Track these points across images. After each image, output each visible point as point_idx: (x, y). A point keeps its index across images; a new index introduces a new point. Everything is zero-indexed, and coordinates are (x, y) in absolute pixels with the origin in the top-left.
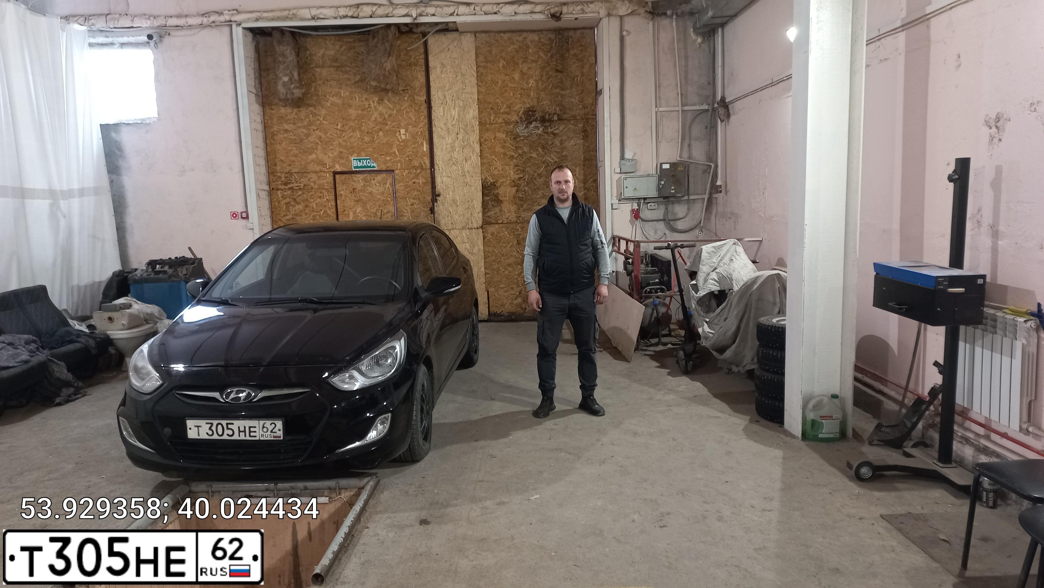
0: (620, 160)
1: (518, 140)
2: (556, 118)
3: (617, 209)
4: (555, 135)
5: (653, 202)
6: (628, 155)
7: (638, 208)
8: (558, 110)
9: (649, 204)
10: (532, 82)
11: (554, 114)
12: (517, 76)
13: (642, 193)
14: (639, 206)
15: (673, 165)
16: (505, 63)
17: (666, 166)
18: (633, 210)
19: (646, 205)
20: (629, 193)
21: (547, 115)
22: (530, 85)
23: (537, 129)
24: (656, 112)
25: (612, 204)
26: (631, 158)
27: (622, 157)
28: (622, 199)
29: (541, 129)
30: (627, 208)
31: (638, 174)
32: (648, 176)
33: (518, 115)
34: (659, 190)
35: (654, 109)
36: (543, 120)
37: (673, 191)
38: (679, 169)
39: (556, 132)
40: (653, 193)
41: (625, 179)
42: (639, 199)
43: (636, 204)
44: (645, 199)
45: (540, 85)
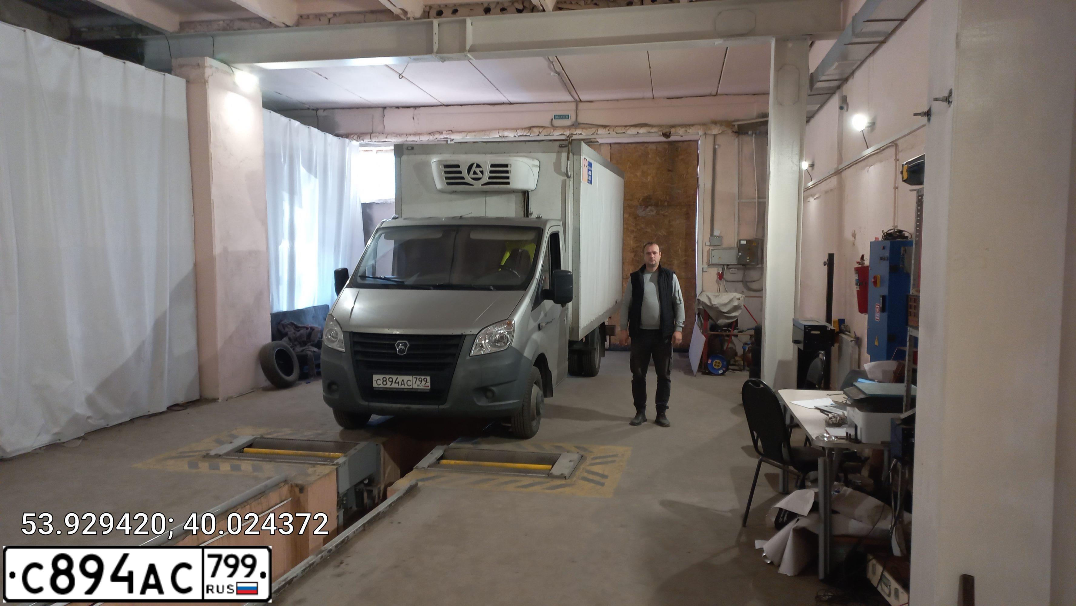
0: (710, 236)
1: (638, 219)
2: (666, 204)
3: (706, 272)
4: (664, 215)
5: (735, 268)
6: (716, 233)
7: (722, 271)
8: (668, 198)
9: (731, 270)
10: (650, 178)
11: (665, 201)
12: (639, 174)
13: (726, 262)
14: (723, 269)
15: (749, 242)
16: (631, 165)
17: (743, 242)
18: (718, 274)
19: (729, 270)
20: (715, 261)
21: (660, 202)
22: (648, 180)
23: (651, 212)
24: (738, 203)
25: (703, 268)
26: (718, 235)
27: (712, 235)
28: (710, 265)
29: (655, 212)
30: (714, 272)
31: (724, 246)
32: (730, 248)
33: (638, 201)
34: (738, 259)
35: (737, 201)
36: (656, 205)
37: (748, 261)
38: (753, 244)
39: (666, 214)
40: (733, 261)
41: (713, 250)
42: (724, 265)
43: (721, 269)
44: (728, 265)
45: (656, 180)
